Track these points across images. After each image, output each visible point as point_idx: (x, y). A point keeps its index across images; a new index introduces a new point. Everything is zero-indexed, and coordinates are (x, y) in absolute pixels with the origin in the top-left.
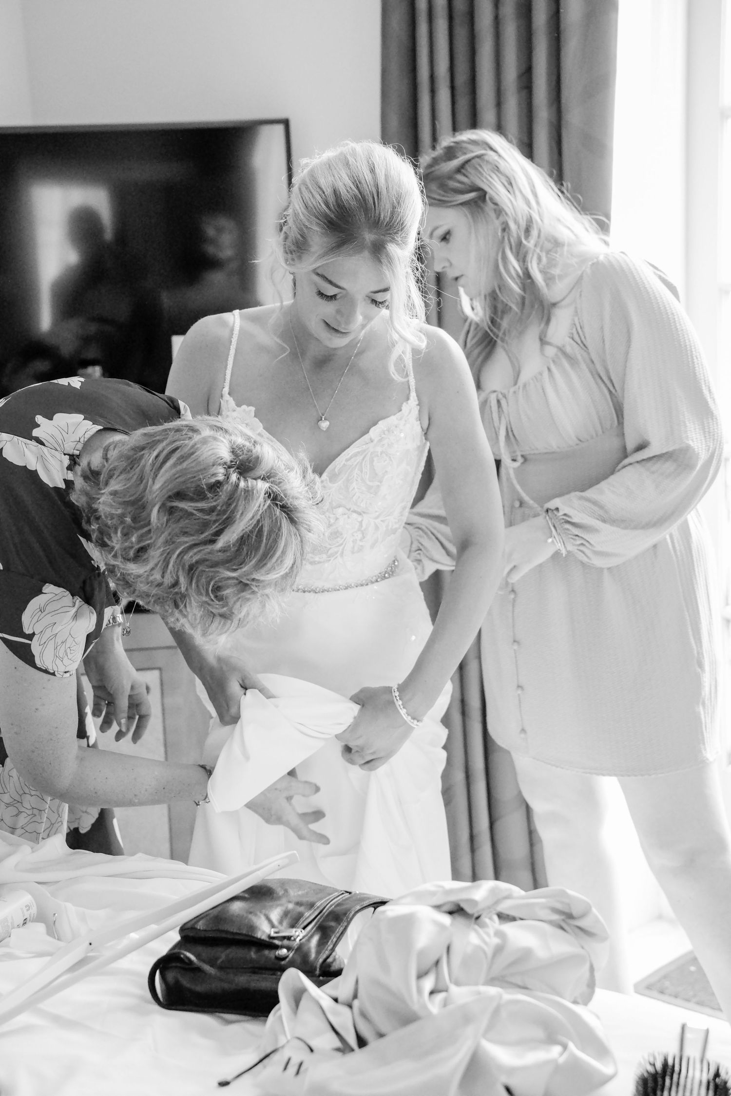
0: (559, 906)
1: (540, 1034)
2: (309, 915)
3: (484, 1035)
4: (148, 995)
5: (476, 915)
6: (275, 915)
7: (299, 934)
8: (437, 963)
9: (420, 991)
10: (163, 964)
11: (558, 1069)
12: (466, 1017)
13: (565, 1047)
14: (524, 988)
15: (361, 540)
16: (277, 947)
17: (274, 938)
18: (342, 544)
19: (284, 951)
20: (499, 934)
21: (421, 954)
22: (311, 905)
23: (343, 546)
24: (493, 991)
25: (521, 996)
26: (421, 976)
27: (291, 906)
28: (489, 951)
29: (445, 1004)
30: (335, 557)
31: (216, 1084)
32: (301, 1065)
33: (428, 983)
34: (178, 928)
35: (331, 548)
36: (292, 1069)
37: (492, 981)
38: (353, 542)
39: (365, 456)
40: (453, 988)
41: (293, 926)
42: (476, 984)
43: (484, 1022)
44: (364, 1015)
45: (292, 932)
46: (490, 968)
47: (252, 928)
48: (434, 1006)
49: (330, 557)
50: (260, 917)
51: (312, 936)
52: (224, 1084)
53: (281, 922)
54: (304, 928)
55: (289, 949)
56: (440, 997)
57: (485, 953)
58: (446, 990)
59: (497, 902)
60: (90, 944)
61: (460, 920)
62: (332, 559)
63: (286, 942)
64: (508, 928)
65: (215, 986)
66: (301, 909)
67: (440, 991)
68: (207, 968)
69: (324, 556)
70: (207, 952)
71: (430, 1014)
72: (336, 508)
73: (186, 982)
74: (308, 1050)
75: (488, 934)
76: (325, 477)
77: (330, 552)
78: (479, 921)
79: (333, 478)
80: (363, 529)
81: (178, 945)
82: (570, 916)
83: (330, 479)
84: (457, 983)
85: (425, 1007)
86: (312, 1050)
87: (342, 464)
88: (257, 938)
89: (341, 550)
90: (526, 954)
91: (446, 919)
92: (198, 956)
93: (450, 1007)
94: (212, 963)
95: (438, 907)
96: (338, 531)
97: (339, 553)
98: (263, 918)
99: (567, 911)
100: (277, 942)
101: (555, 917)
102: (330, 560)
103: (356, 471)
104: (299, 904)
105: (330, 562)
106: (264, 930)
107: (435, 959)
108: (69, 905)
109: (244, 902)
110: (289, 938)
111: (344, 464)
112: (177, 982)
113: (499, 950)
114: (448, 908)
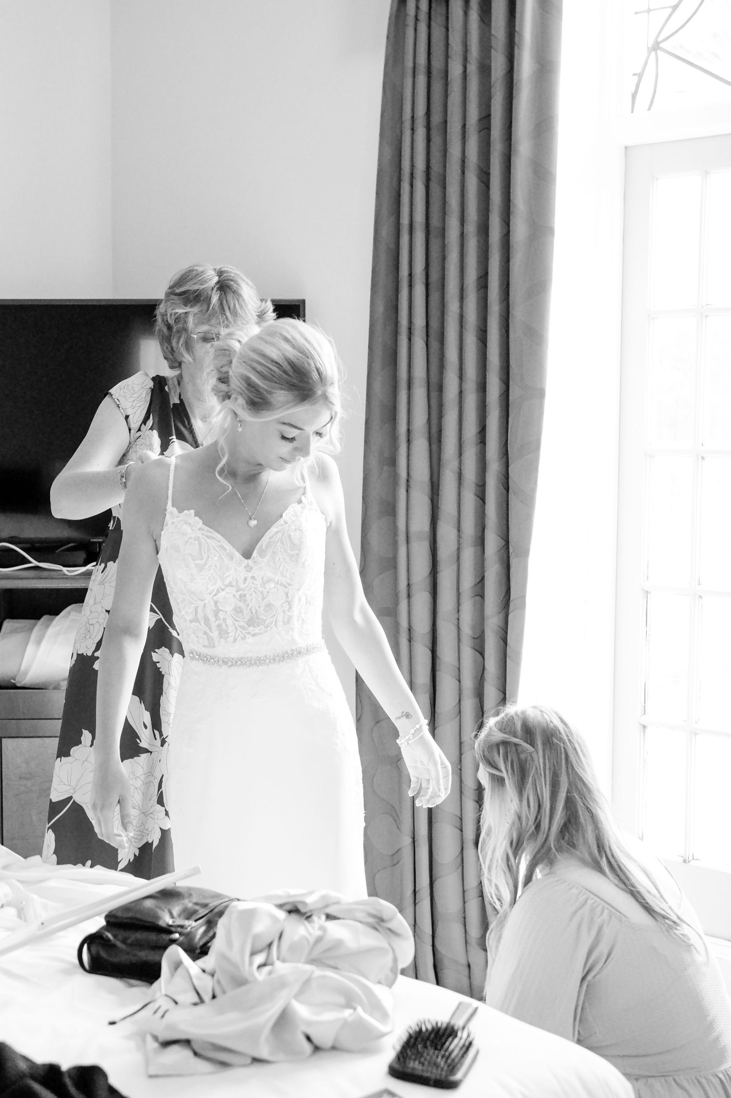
0: (374, 912)
1: (342, 1000)
2: (202, 912)
3: (296, 997)
4: (77, 961)
5: (309, 914)
6: (176, 911)
7: (190, 924)
8: (270, 945)
9: (251, 963)
10: (91, 940)
11: (345, 1023)
12: (282, 984)
13: (355, 1009)
14: (335, 968)
15: (288, 610)
16: (171, 932)
17: (171, 926)
18: (274, 615)
19: (177, 936)
20: (322, 928)
21: (256, 938)
22: (205, 906)
23: (275, 617)
24: (309, 968)
25: (330, 973)
26: (253, 953)
27: (190, 905)
28: (312, 940)
29: (270, 973)
30: (271, 627)
31: (106, 1022)
32: (166, 1012)
33: (260, 959)
34: (104, 915)
35: (266, 620)
36: (160, 1014)
37: (312, 961)
38: (283, 612)
39: (283, 534)
40: (278, 964)
41: (188, 918)
42: (299, 962)
43: (296, 988)
44: (219, 982)
45: (187, 923)
46: (310, 952)
47: (158, 918)
48: (261, 976)
49: (267, 628)
50: (164, 911)
51: (201, 927)
52: (112, 1023)
53: (179, 916)
54: (196, 921)
55: (180, 934)
56: (266, 969)
57: (308, 940)
58: (272, 964)
59: (326, 906)
60: (43, 924)
61: (294, 916)
62: (269, 629)
63: (179, 929)
64: (331, 925)
65: (123, 958)
66: (197, 907)
67: (269, 965)
68: (119, 944)
69: (262, 627)
70: (122, 934)
71: (256, 980)
72: (267, 582)
73: (103, 954)
74: (173, 1004)
75: (313, 928)
76: (256, 554)
77: (266, 623)
78: (310, 919)
79: (262, 554)
80: (289, 600)
81: (103, 928)
82: (382, 920)
83: (259, 554)
84: (284, 961)
85: (253, 975)
86: (176, 1003)
87: (267, 541)
88: (158, 925)
89: (274, 620)
90: (339, 943)
91: (282, 915)
92: (115, 936)
93: (273, 976)
94: (124, 941)
95: (280, 906)
96: (270, 604)
97: (274, 623)
98: (166, 911)
99: (379, 915)
100: (173, 929)
101: (371, 920)
102: (267, 631)
103: (279, 544)
104: (196, 904)
105: (268, 632)
106: (166, 920)
107: (269, 941)
108: (35, 897)
109: (155, 900)
110: (182, 927)
111: (269, 541)
112: (98, 953)
113: (319, 940)
114: (289, 907)
